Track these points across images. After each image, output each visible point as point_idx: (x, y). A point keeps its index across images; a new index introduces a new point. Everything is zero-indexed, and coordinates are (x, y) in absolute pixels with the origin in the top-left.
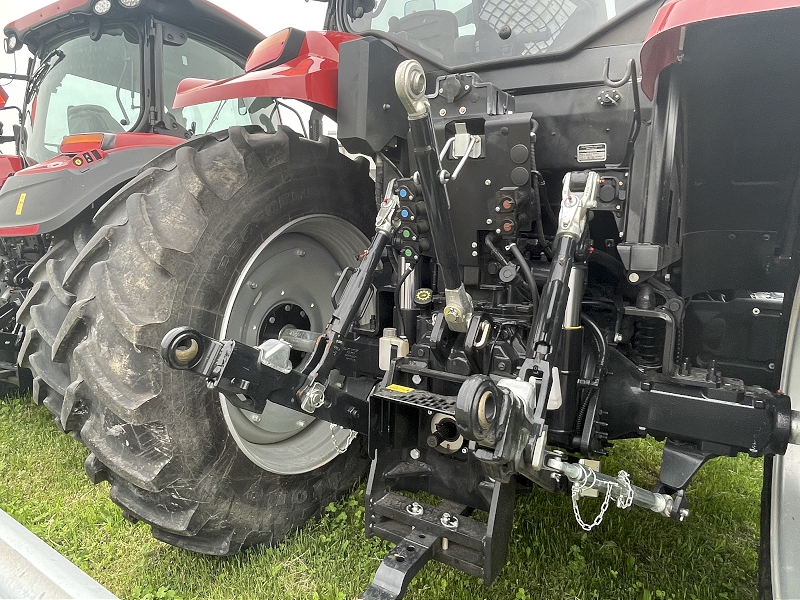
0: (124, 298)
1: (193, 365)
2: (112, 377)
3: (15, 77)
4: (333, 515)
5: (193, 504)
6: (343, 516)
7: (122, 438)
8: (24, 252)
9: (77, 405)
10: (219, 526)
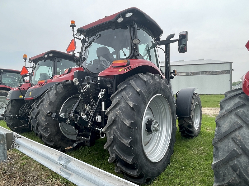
0: (44, 109)
1: (51, 116)
2: (42, 120)
3: (30, 67)
4: (81, 148)
5: (54, 141)
6: (83, 148)
7: (44, 130)
8: (30, 102)
9: (37, 125)
10: (59, 146)
